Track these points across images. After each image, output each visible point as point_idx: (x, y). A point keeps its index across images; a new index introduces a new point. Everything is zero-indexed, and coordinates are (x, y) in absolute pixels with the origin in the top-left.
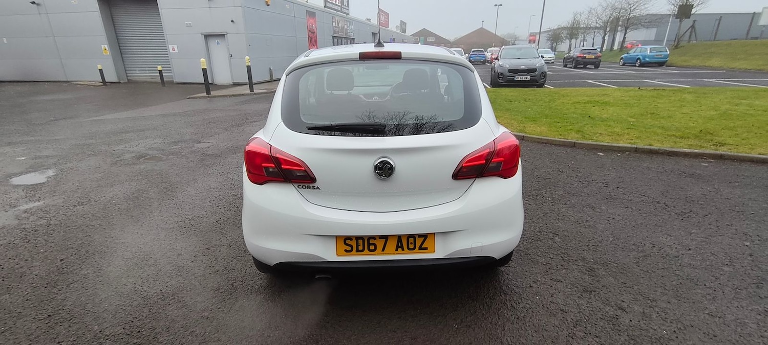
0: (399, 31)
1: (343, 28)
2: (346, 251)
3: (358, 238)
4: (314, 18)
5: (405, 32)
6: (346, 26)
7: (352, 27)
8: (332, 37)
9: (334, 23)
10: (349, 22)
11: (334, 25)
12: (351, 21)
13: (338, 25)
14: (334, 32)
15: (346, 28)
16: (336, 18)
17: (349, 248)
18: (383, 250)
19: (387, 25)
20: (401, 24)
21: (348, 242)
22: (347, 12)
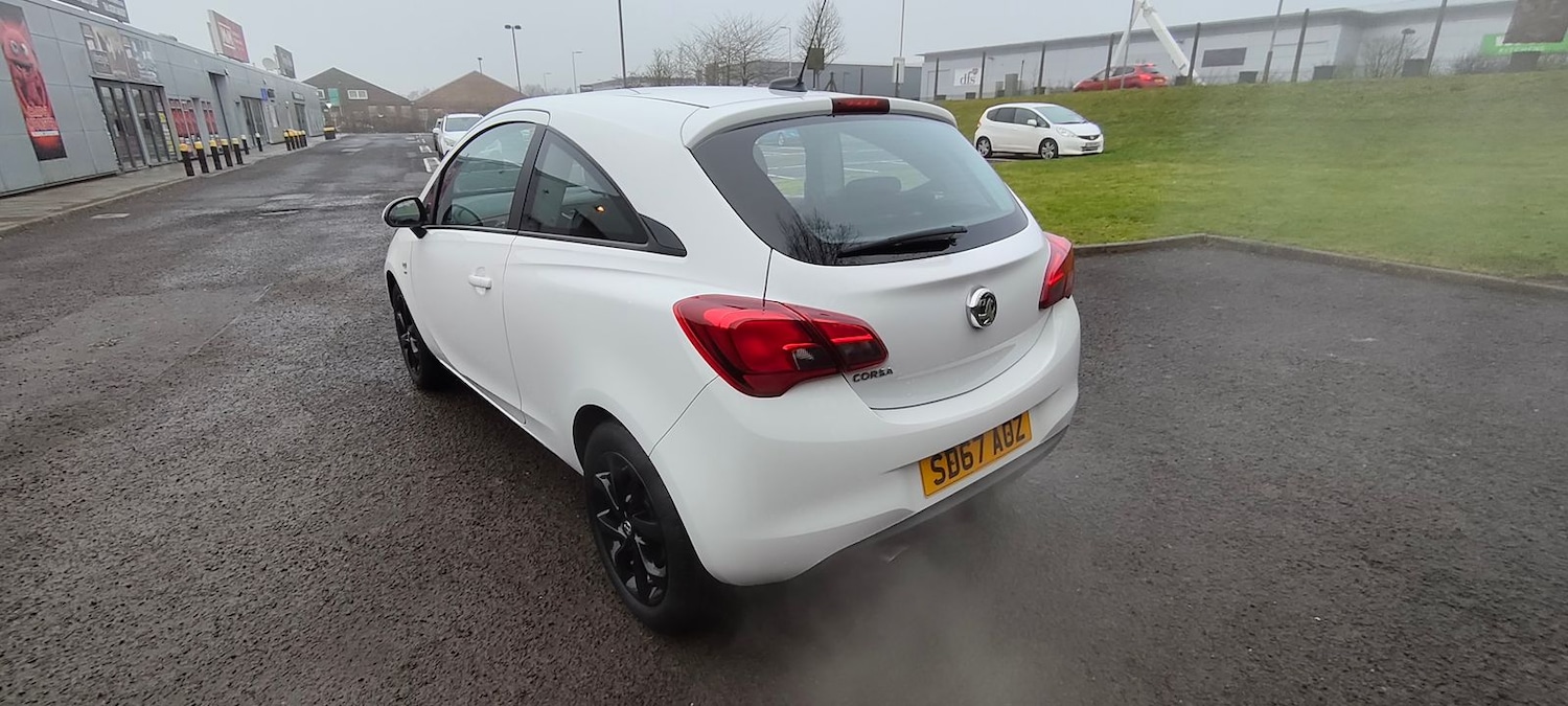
0: (276, 72)
1: (121, 56)
2: (937, 482)
3: (947, 452)
4: (20, 22)
5: (292, 75)
6: (128, 51)
7: (147, 55)
8: (92, 81)
9: (90, 43)
10: (136, 40)
11: (92, 47)
12: (140, 39)
13: (104, 48)
14: (96, 65)
15: (130, 56)
16: (95, 30)
17: (939, 476)
18: (981, 461)
19: (243, 57)
20: (278, 55)
21: (937, 464)
22: (120, 12)
